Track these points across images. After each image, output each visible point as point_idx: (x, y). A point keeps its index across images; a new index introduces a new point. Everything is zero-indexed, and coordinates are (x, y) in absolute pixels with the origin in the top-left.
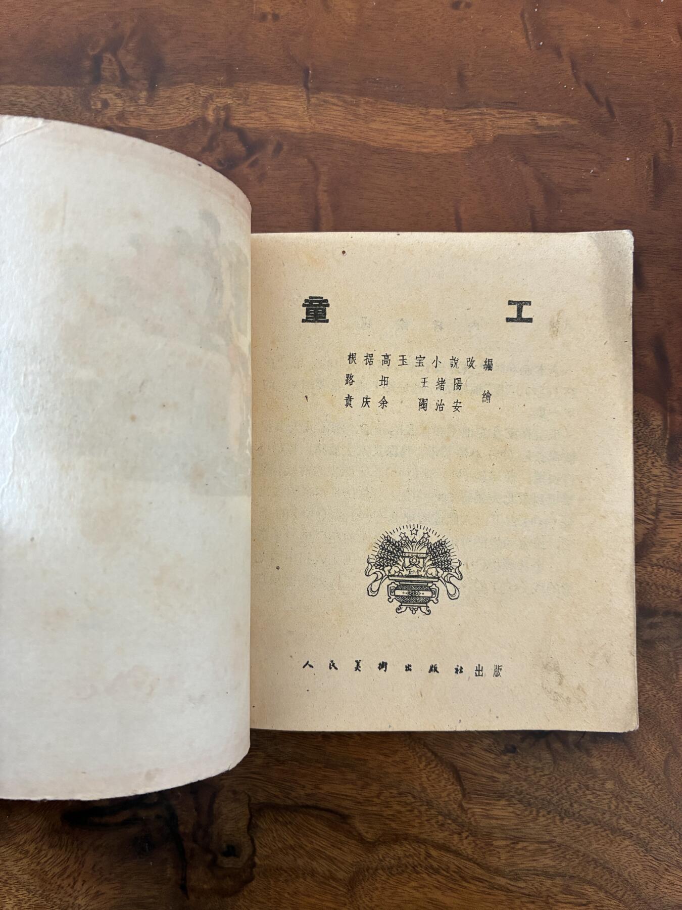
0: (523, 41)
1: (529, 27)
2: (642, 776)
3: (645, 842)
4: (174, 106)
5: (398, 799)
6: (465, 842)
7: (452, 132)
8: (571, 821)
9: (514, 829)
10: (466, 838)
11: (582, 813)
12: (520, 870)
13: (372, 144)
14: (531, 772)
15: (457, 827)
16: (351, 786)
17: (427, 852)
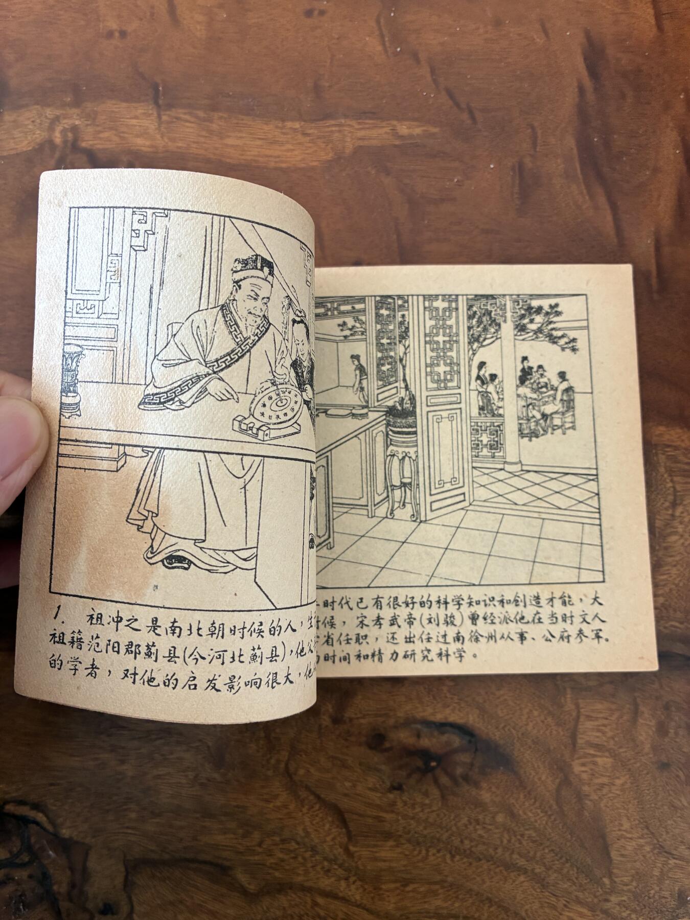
0: (380, 48)
1: (385, 32)
2: (535, 806)
3: (540, 877)
4: (20, 129)
5: (281, 846)
6: (353, 887)
7: (310, 145)
8: (462, 859)
9: (403, 870)
10: (354, 883)
11: (473, 849)
12: (411, 913)
13: (228, 160)
14: (418, 809)
15: (343, 872)
16: (232, 836)
17: (314, 901)
